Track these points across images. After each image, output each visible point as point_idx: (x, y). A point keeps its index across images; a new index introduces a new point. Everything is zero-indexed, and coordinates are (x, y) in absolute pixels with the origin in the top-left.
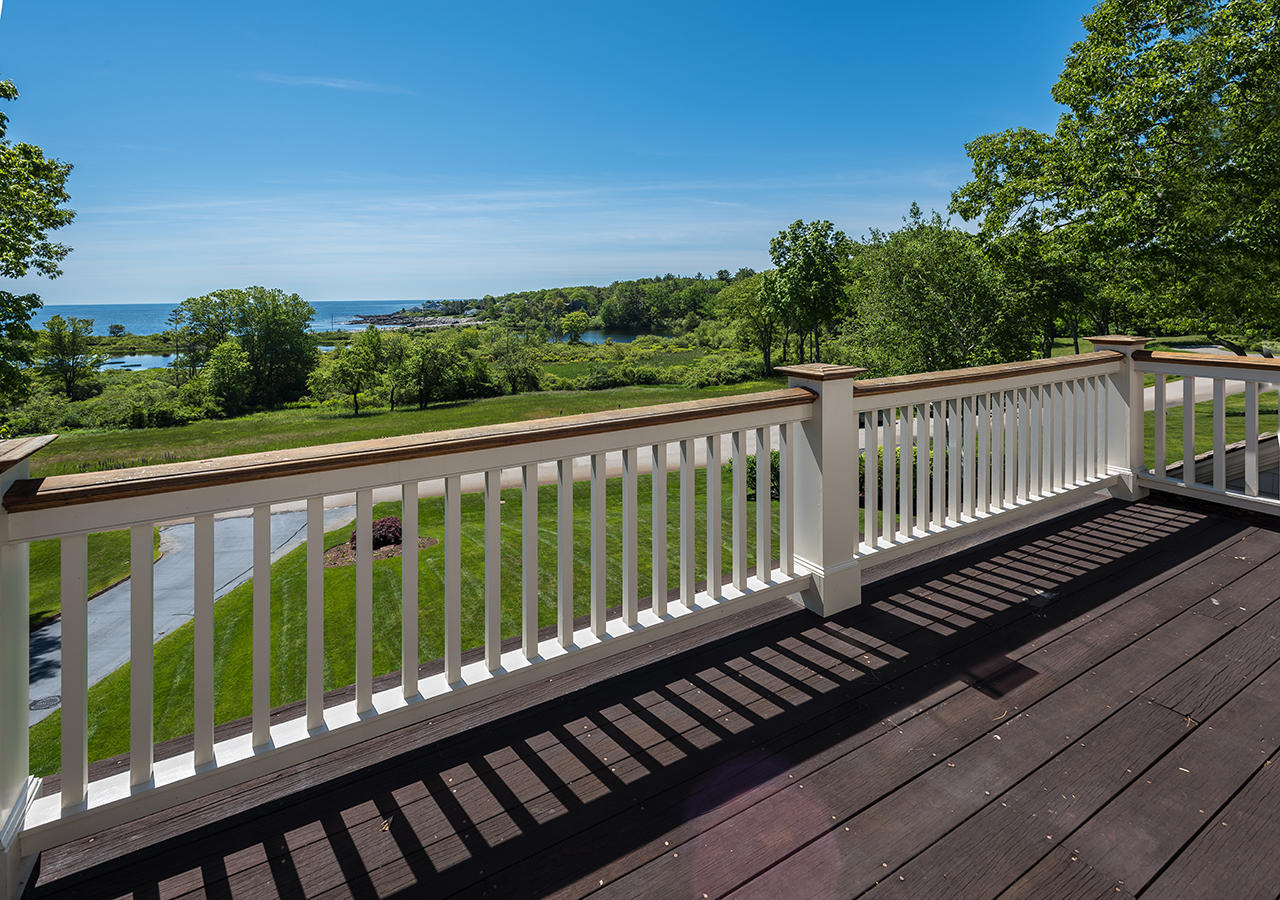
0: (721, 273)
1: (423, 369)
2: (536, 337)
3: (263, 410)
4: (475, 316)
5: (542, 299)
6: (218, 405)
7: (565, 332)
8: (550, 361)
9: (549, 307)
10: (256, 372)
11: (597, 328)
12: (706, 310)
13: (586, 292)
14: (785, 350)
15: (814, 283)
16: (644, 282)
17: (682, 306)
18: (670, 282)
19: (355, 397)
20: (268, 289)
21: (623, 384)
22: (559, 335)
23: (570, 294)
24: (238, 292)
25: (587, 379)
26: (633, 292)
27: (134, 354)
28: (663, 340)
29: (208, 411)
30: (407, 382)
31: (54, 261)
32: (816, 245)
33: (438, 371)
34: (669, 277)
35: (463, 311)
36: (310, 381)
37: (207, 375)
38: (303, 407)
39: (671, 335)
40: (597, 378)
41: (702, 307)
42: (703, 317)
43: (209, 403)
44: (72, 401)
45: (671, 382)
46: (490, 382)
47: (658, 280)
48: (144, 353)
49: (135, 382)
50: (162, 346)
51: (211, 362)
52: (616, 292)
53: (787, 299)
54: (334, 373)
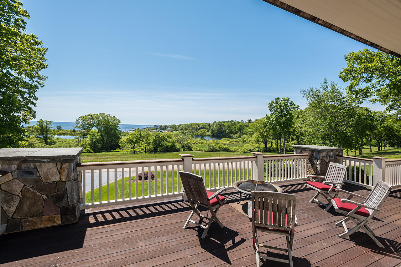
0: (249, 120)
1: (155, 141)
2: (190, 136)
3: (105, 152)
4: (170, 130)
5: (191, 126)
6: (91, 149)
7: (199, 135)
8: (195, 144)
9: (193, 128)
10: (102, 140)
11: (209, 136)
12: (244, 132)
13: (205, 124)
14: (271, 144)
15: (284, 117)
16: (224, 122)
17: (237, 130)
18: (232, 123)
19: (134, 150)
20: (106, 114)
21: (219, 151)
22: (197, 136)
23: (200, 125)
24: (97, 115)
25: (208, 148)
26: (221, 125)
27: (65, 135)
28: (231, 140)
29: (88, 150)
30: (150, 145)
31: (42, 81)
32: (284, 105)
33: (160, 142)
34: (232, 121)
35: (166, 129)
36: (120, 142)
37: (87, 140)
38: (118, 152)
39: (233, 139)
40: (211, 148)
41: (243, 131)
42: (243, 134)
43: (88, 148)
44: (47, 145)
45: (234, 151)
46: (176, 147)
47: (229, 122)
48: (68, 135)
49: (65, 142)
50: (73, 133)
51: (89, 136)
52: (215, 125)
53: (275, 122)
54: (127, 140)
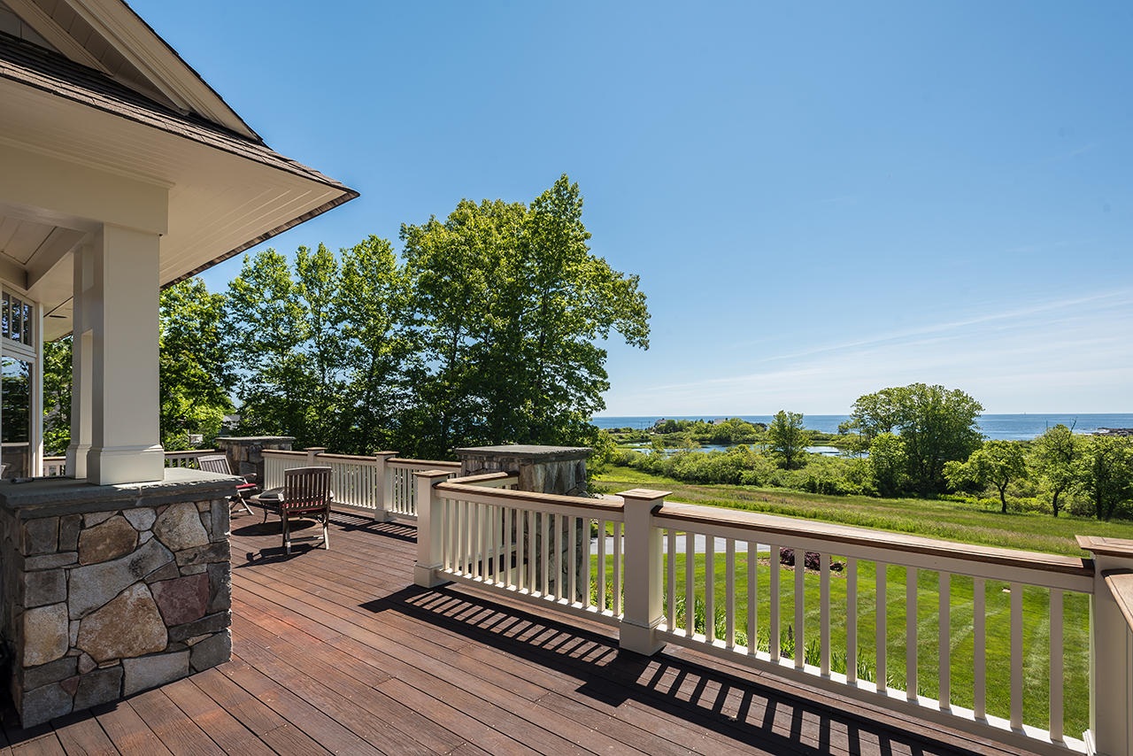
10: (910, 463)
20: (930, 384)
24: (902, 390)
29: (865, 489)
36: (948, 470)
43: (868, 482)
51: (872, 449)
54: (972, 465)
